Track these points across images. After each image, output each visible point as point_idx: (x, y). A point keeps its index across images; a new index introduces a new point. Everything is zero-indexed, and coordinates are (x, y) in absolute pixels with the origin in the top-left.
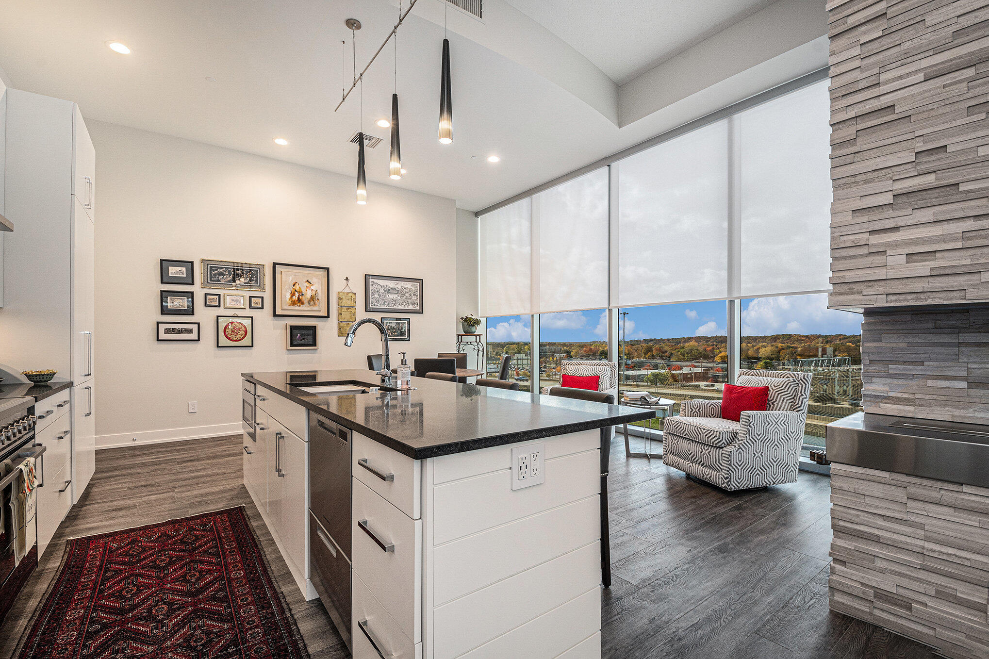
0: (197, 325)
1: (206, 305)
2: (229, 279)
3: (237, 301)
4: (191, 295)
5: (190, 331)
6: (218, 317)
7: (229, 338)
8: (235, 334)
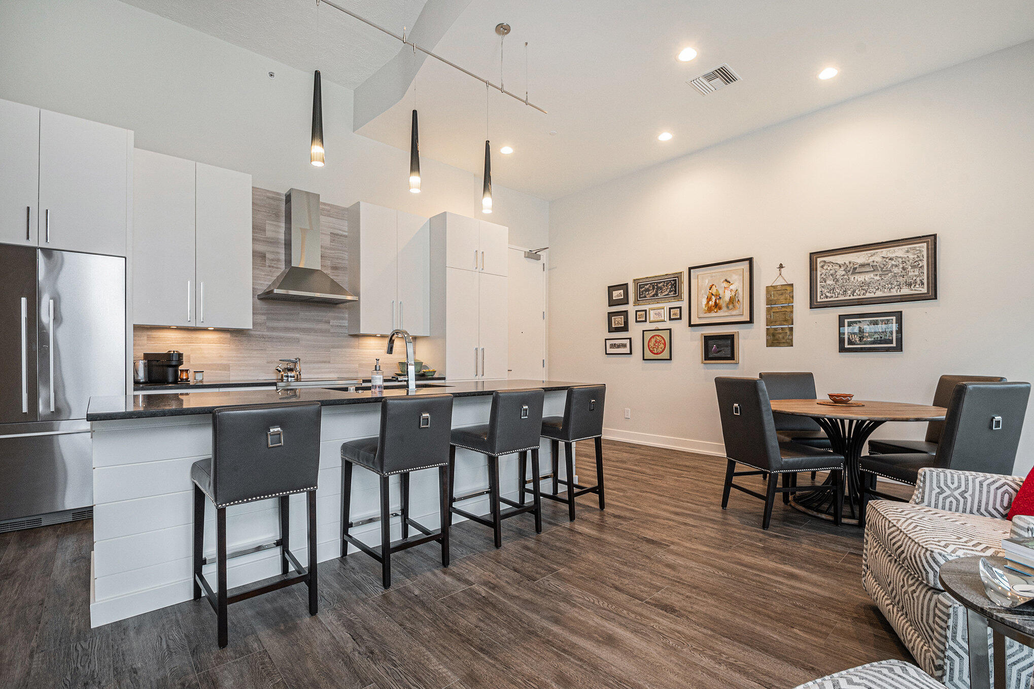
0: (629, 340)
1: (637, 321)
2: (653, 293)
3: (659, 314)
4: (625, 313)
5: (624, 346)
6: (644, 331)
7: (651, 351)
8: (656, 347)
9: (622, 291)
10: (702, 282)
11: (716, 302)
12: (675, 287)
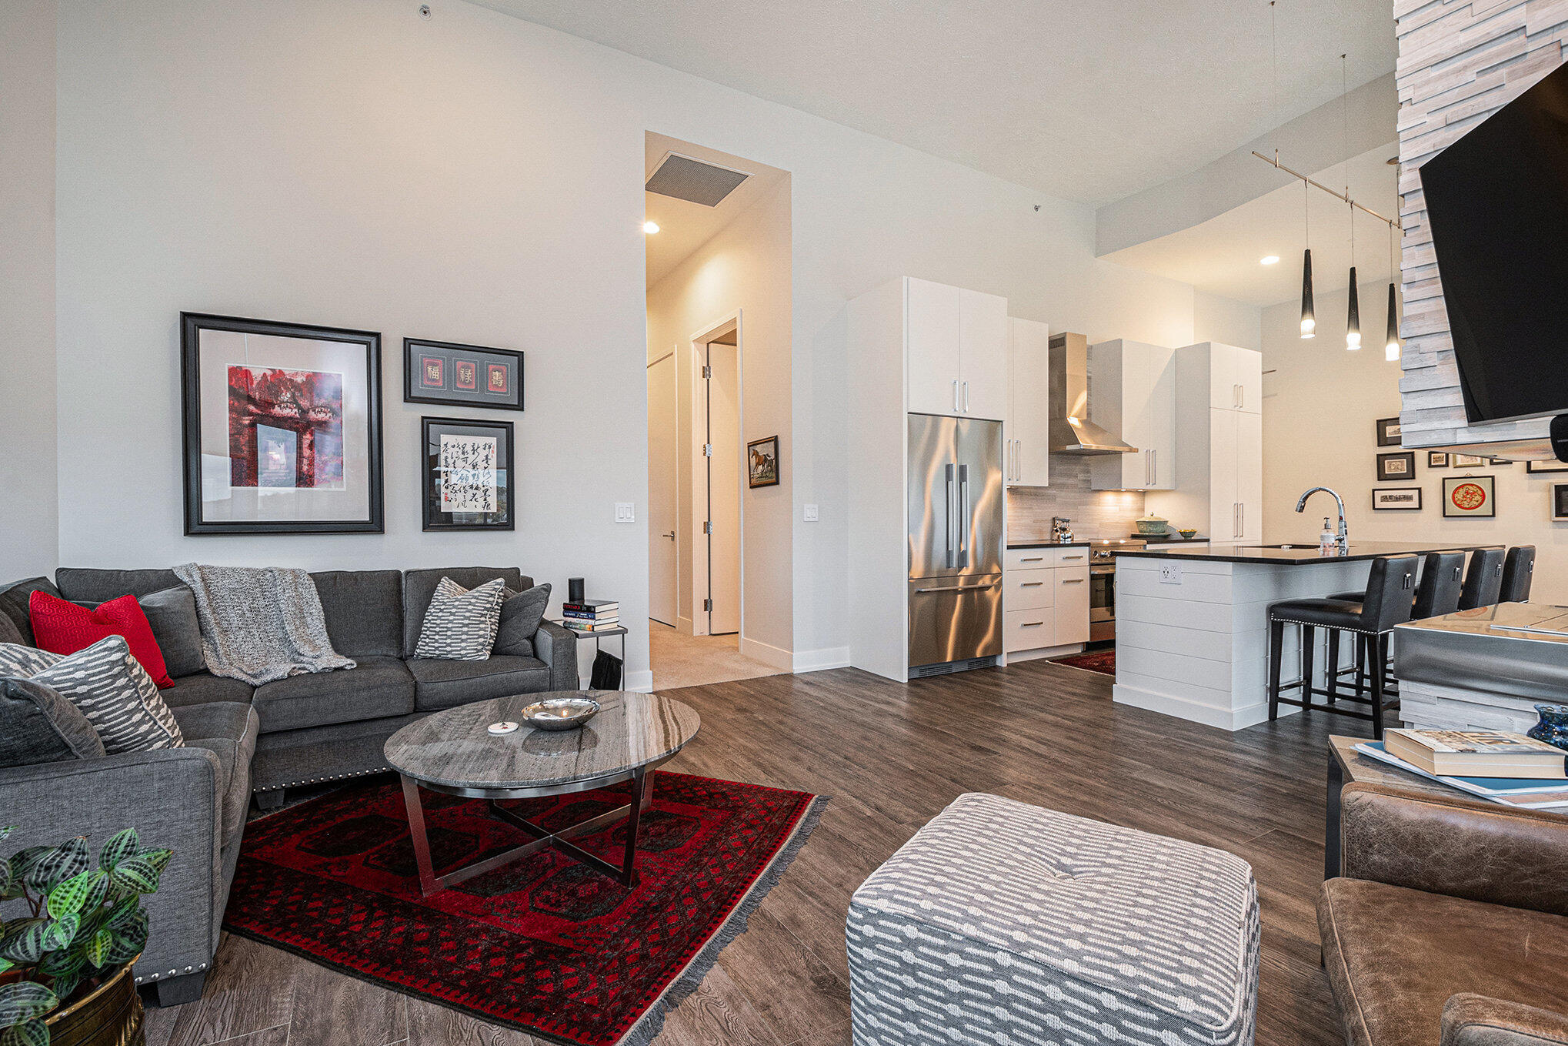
0: (1417, 491)
1: (1430, 466)
4: (1409, 455)
5: (1410, 498)
6: (1444, 479)
7: (1459, 506)
8: (1468, 500)
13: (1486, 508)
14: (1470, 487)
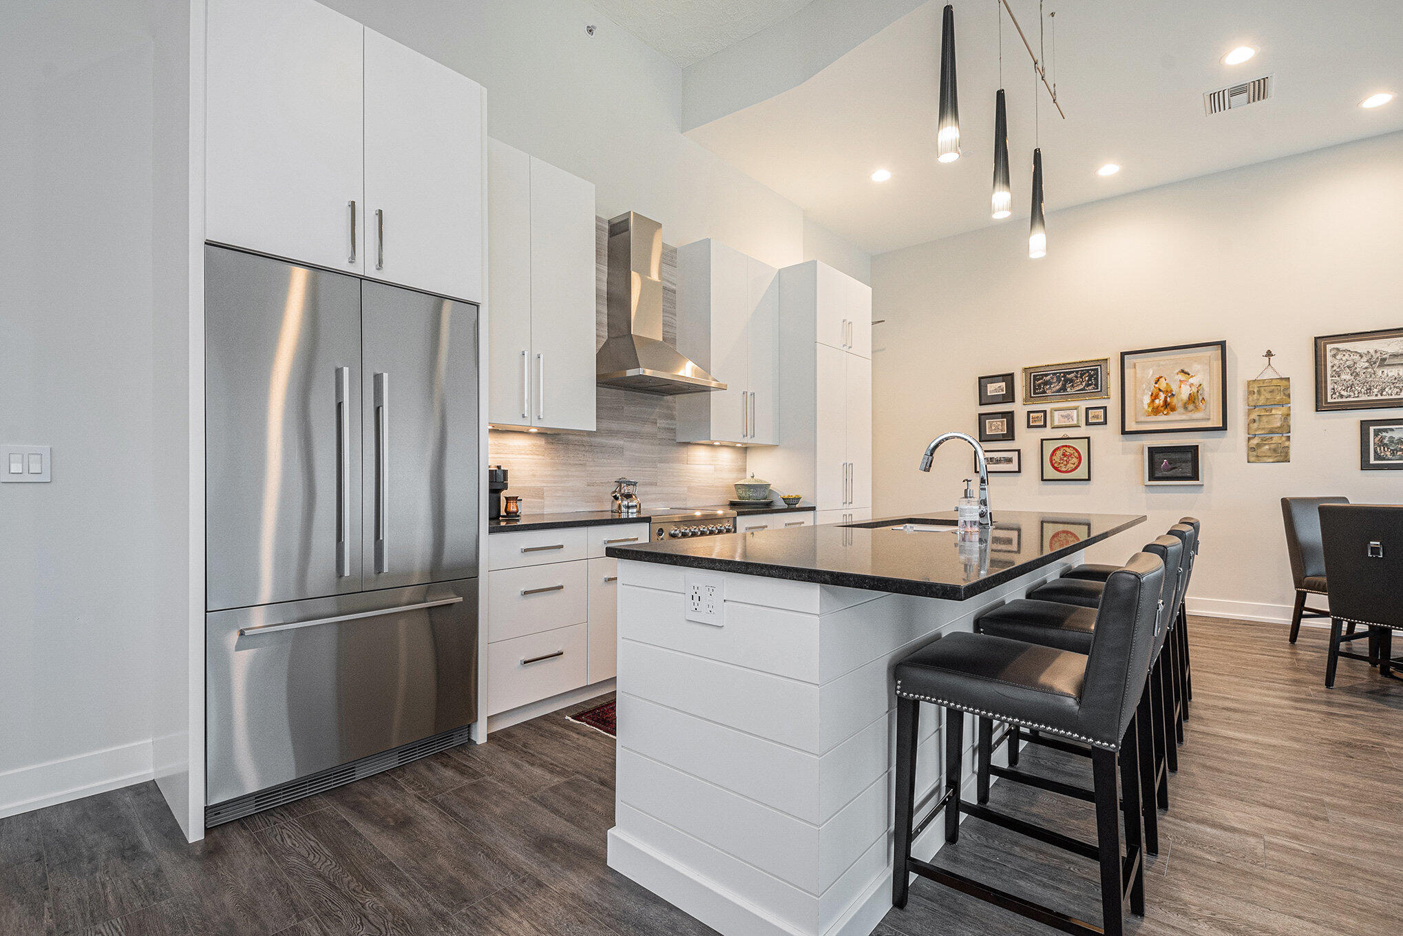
0: (1017, 452)
1: (1029, 426)
2: (1058, 387)
3: (1068, 417)
4: (1009, 416)
5: (1009, 460)
6: (1042, 440)
7: (1056, 469)
8: (1065, 463)
9: (1003, 384)
10: (1143, 373)
11: (1165, 400)
12: (1096, 379)
13: (1081, 472)
14: (1067, 449)
